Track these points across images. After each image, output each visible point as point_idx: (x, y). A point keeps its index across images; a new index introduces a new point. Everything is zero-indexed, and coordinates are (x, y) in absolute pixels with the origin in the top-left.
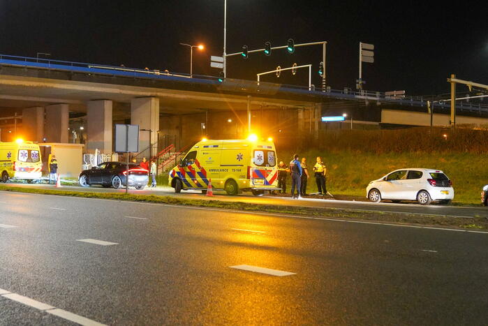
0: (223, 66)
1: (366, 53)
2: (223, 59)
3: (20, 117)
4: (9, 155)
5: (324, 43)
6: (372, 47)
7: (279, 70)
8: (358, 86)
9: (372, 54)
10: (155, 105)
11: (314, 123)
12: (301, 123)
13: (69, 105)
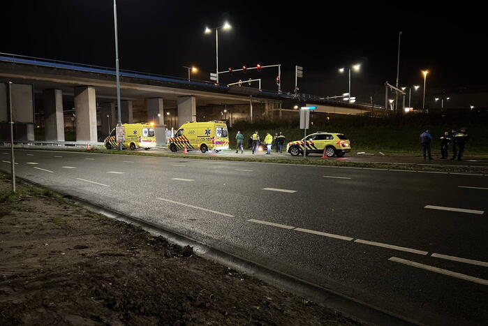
0: (217, 79)
1: (298, 72)
2: (216, 75)
4: (135, 132)
5: (279, 66)
6: (302, 68)
7: (240, 82)
9: (301, 72)
10: (193, 101)
13: (133, 101)
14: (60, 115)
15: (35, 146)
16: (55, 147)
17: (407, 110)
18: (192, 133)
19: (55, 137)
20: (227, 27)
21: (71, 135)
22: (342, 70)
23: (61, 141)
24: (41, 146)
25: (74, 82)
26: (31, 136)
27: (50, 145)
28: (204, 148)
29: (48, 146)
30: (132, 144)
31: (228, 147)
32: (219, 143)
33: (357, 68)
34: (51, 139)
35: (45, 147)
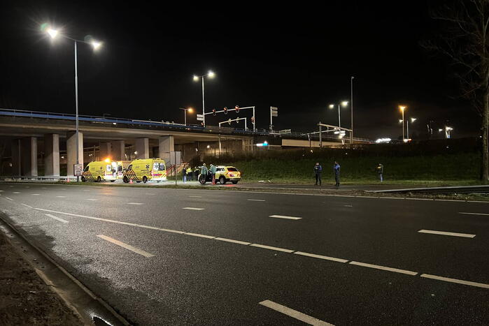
0: (203, 119)
1: (273, 111)
2: (203, 116)
3: (97, 147)
4: (101, 168)
5: (254, 107)
6: (276, 109)
7: (230, 121)
8: (271, 128)
9: (277, 112)
10: (172, 140)
11: (250, 147)
12: (244, 147)
13: (125, 141)
14: (56, 154)
15: (37, 180)
16: (52, 181)
17: (406, 140)
18: (137, 167)
19: (52, 173)
20: (211, 75)
21: (64, 170)
22: (332, 106)
23: (56, 176)
24: (41, 181)
25: (64, 128)
26: (34, 172)
27: (48, 178)
28: (145, 179)
29: (46, 181)
30: (99, 177)
31: (166, 178)
32: (157, 175)
33: (345, 104)
34: (48, 175)
35: (44, 181)
